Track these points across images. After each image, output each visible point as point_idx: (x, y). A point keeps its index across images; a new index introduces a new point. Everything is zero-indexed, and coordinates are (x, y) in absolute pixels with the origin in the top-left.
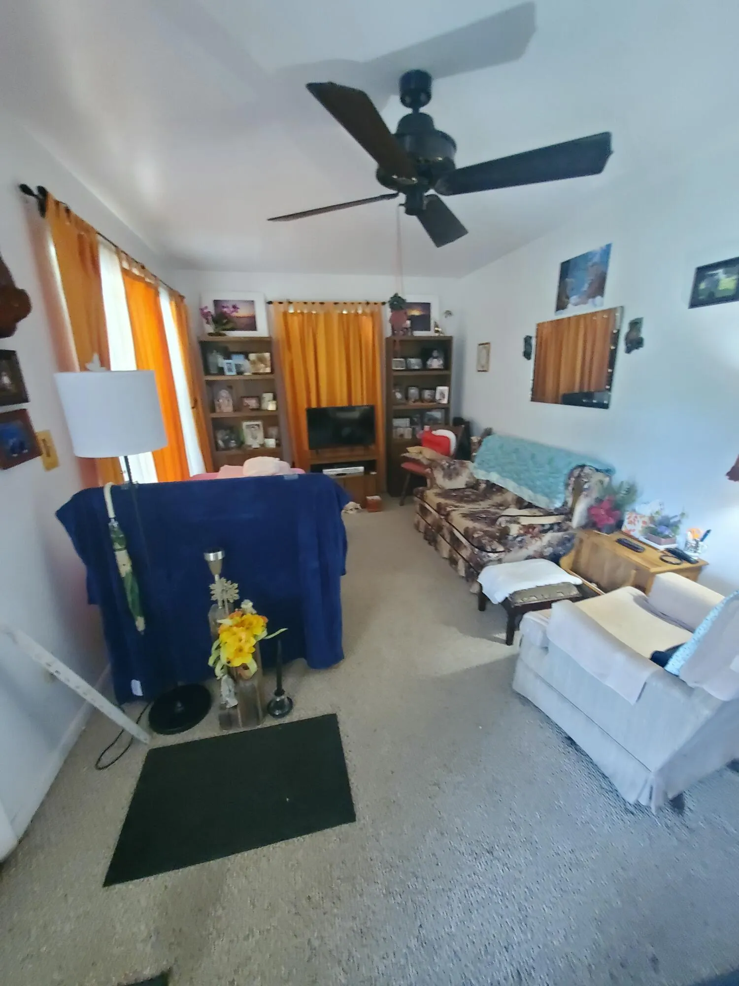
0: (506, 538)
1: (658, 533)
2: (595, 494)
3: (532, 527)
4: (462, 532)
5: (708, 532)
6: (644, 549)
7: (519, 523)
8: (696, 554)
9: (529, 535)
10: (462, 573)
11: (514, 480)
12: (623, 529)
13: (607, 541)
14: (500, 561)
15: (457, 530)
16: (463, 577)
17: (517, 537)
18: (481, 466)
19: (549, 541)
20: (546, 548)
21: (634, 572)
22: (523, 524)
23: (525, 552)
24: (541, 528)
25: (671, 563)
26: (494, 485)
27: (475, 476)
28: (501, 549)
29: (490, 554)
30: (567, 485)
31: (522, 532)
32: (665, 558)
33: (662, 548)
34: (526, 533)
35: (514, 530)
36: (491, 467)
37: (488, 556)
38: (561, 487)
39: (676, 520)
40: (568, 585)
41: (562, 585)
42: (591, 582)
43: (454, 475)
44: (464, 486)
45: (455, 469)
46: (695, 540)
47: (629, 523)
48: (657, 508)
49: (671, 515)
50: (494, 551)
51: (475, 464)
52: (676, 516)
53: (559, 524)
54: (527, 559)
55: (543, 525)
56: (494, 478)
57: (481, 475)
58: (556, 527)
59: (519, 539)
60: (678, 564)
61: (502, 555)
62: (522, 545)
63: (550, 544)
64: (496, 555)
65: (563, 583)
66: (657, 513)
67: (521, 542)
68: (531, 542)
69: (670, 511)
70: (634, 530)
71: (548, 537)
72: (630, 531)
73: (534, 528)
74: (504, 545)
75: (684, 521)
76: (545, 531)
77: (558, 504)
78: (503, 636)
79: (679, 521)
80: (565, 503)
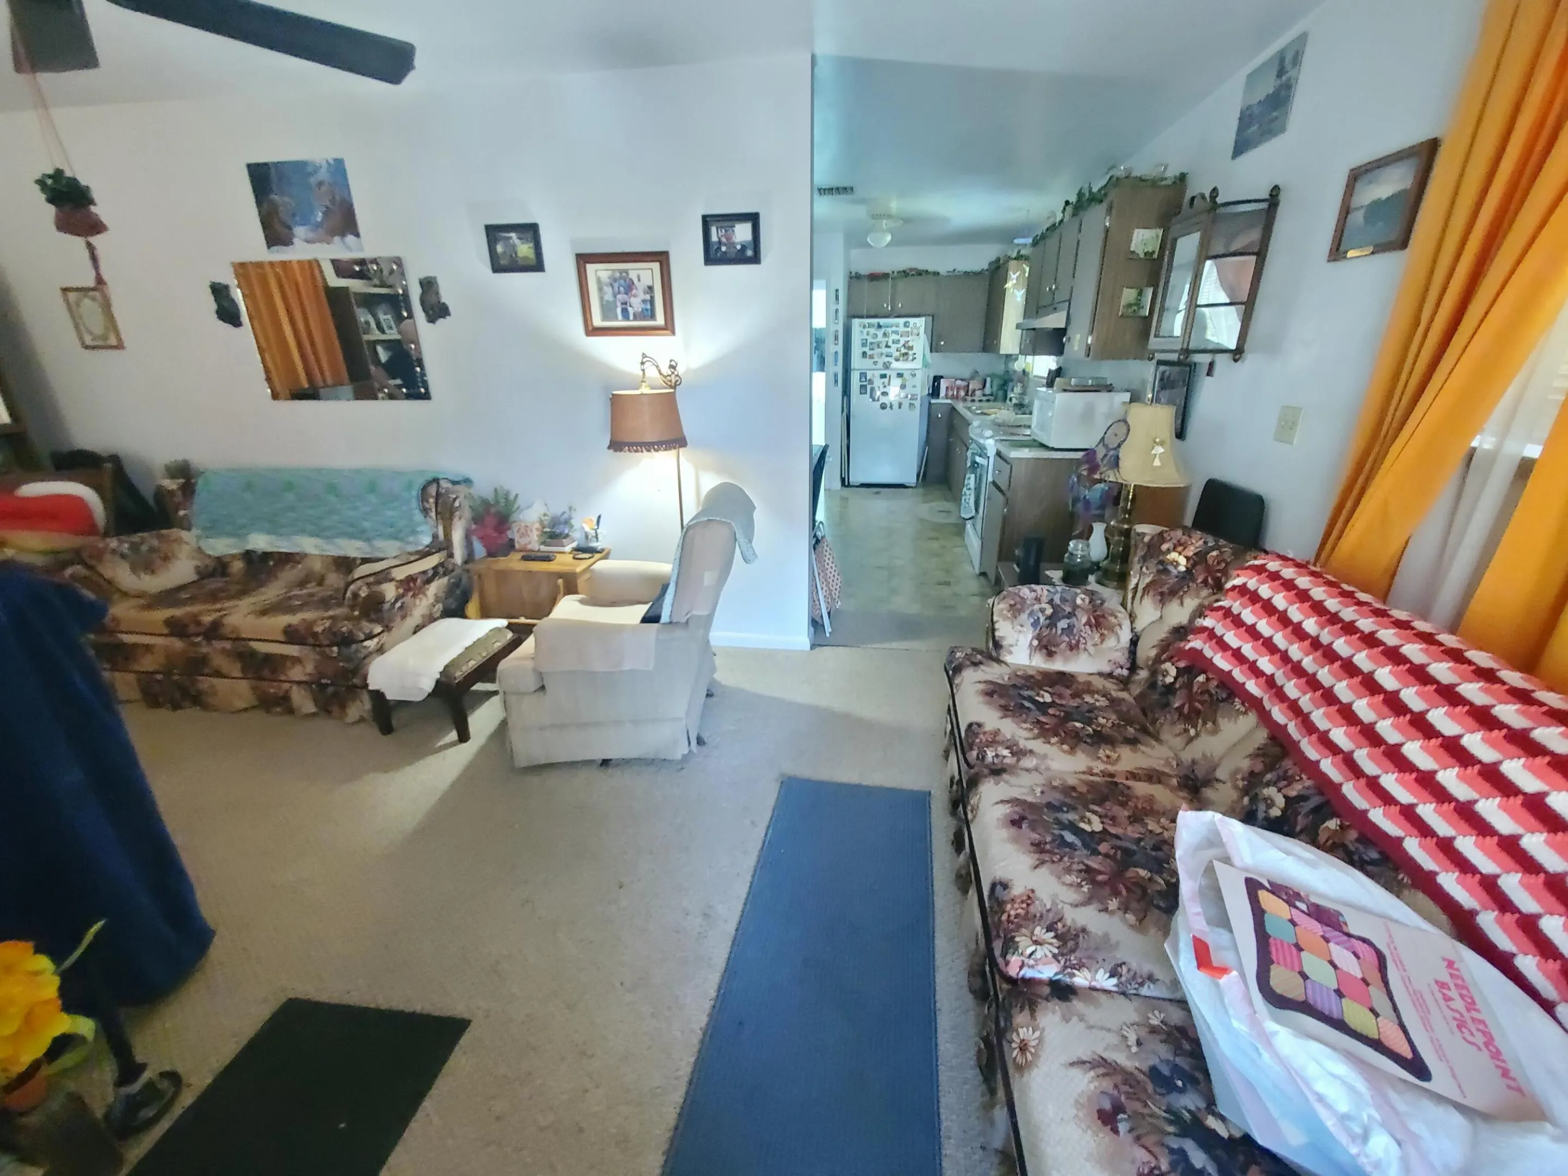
0: (380, 611)
1: (557, 535)
2: (467, 513)
3: (411, 579)
4: (282, 638)
5: (599, 517)
6: (556, 557)
7: (392, 580)
8: (598, 544)
9: (411, 594)
10: (310, 707)
11: (312, 535)
12: (517, 546)
13: (513, 562)
14: (381, 650)
15: (260, 640)
16: (314, 714)
17: (396, 601)
18: (213, 529)
19: (435, 595)
20: (434, 606)
21: (560, 581)
22: (398, 579)
23: (411, 622)
24: (425, 578)
25: (585, 559)
26: (266, 556)
27: (211, 553)
28: (378, 629)
29: (366, 643)
30: (425, 511)
31: (401, 591)
32: (577, 557)
33: (568, 549)
34: (408, 590)
35: (389, 591)
36: (244, 526)
37: (365, 647)
38: (418, 516)
39: (566, 516)
40: (498, 630)
41: (492, 633)
42: (518, 618)
43: (158, 562)
44: (194, 577)
45: (152, 550)
46: (593, 529)
47: (521, 537)
48: (542, 510)
49: (559, 512)
50: (370, 637)
51: (195, 532)
52: (564, 513)
53: (441, 564)
54: (415, 633)
55: (424, 572)
56: (260, 542)
57: (221, 546)
58: (441, 570)
59: (398, 604)
60: (590, 558)
61: (385, 637)
62: (404, 612)
63: (437, 600)
64: (376, 640)
65: (491, 631)
66: (545, 515)
67: (401, 607)
68: (415, 605)
69: (557, 509)
70: (530, 543)
71: (434, 589)
72: (526, 545)
73: (416, 580)
74: (378, 621)
75: (574, 514)
76: (429, 581)
77: (427, 540)
78: (453, 735)
79: (570, 518)
80: (435, 537)
